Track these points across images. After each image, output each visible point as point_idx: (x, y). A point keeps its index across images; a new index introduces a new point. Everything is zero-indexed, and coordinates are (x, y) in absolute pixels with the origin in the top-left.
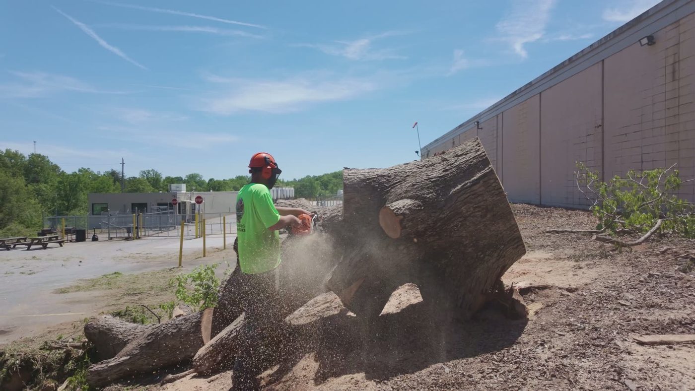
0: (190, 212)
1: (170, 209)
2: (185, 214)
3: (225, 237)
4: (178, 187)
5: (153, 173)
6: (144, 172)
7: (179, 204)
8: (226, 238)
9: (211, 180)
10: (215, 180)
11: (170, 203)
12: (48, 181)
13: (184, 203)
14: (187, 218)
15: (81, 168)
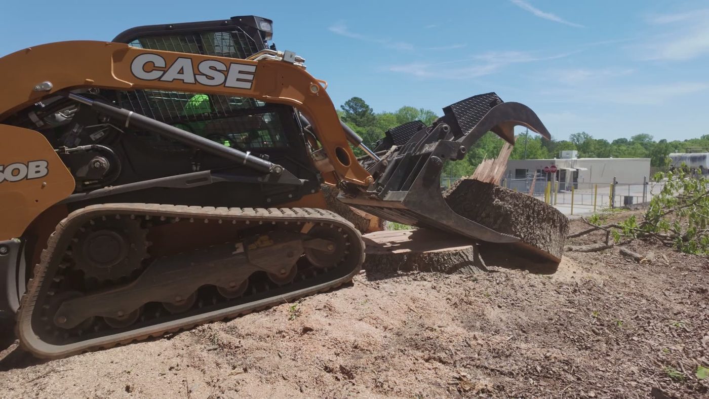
0: (570, 179)
1: (543, 176)
2: (564, 181)
3: (572, 207)
4: (568, 154)
5: (584, 136)
6: (574, 135)
7: (558, 171)
8: (573, 209)
9: (662, 141)
10: (668, 141)
11: (543, 170)
12: (486, 146)
13: (564, 171)
14: (566, 185)
15: (520, 133)
